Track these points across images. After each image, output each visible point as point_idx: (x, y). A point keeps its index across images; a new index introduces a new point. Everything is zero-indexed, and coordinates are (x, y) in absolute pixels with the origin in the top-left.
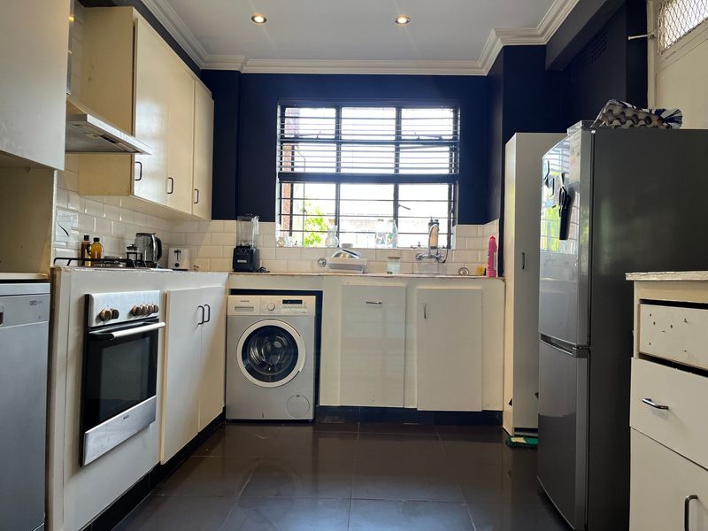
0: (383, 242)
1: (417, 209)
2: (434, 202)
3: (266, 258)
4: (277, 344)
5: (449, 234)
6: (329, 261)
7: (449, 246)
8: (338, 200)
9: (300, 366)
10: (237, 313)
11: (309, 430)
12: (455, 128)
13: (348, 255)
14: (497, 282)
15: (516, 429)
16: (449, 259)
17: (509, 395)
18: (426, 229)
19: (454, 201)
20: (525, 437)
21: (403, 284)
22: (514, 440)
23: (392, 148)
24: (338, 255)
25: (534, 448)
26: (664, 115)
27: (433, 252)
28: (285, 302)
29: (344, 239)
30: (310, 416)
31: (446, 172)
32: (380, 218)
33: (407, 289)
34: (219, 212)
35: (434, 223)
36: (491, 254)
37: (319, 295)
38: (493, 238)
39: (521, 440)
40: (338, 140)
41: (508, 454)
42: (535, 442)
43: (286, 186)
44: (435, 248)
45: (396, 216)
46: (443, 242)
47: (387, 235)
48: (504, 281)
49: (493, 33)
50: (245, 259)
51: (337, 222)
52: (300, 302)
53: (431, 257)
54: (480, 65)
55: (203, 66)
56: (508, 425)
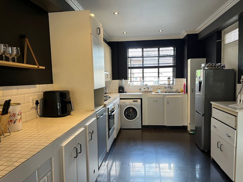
0: (156, 84)
1: (164, 74)
2: (169, 72)
3: (126, 89)
4: (131, 111)
5: (173, 81)
6: (143, 90)
7: (173, 84)
8: (143, 73)
9: (138, 116)
10: (122, 104)
11: (140, 131)
12: (174, 53)
13: (147, 88)
14: (186, 95)
15: (191, 130)
16: (173, 88)
17: (189, 122)
18: (167, 80)
19: (174, 72)
20: (193, 132)
21: (162, 96)
22: (190, 132)
23: (157, 58)
24: (145, 88)
25: (194, 134)
26: (221, 66)
27: (169, 86)
28: (133, 101)
29: (145, 83)
30: (141, 128)
31: (172, 65)
32: (155, 77)
33: (163, 97)
34: (114, 78)
35: (169, 78)
36: (184, 88)
37: (141, 99)
38: (185, 84)
39: (192, 132)
40: (143, 57)
41: (189, 135)
42: (194, 133)
43: (130, 70)
44: (169, 85)
45: (159, 77)
46: (171, 82)
47: (157, 82)
48: (188, 94)
49: (184, 31)
50: (121, 90)
51: (143, 79)
52: (137, 101)
53: (168, 87)
54: (181, 36)
55: (108, 41)
56: (189, 129)
